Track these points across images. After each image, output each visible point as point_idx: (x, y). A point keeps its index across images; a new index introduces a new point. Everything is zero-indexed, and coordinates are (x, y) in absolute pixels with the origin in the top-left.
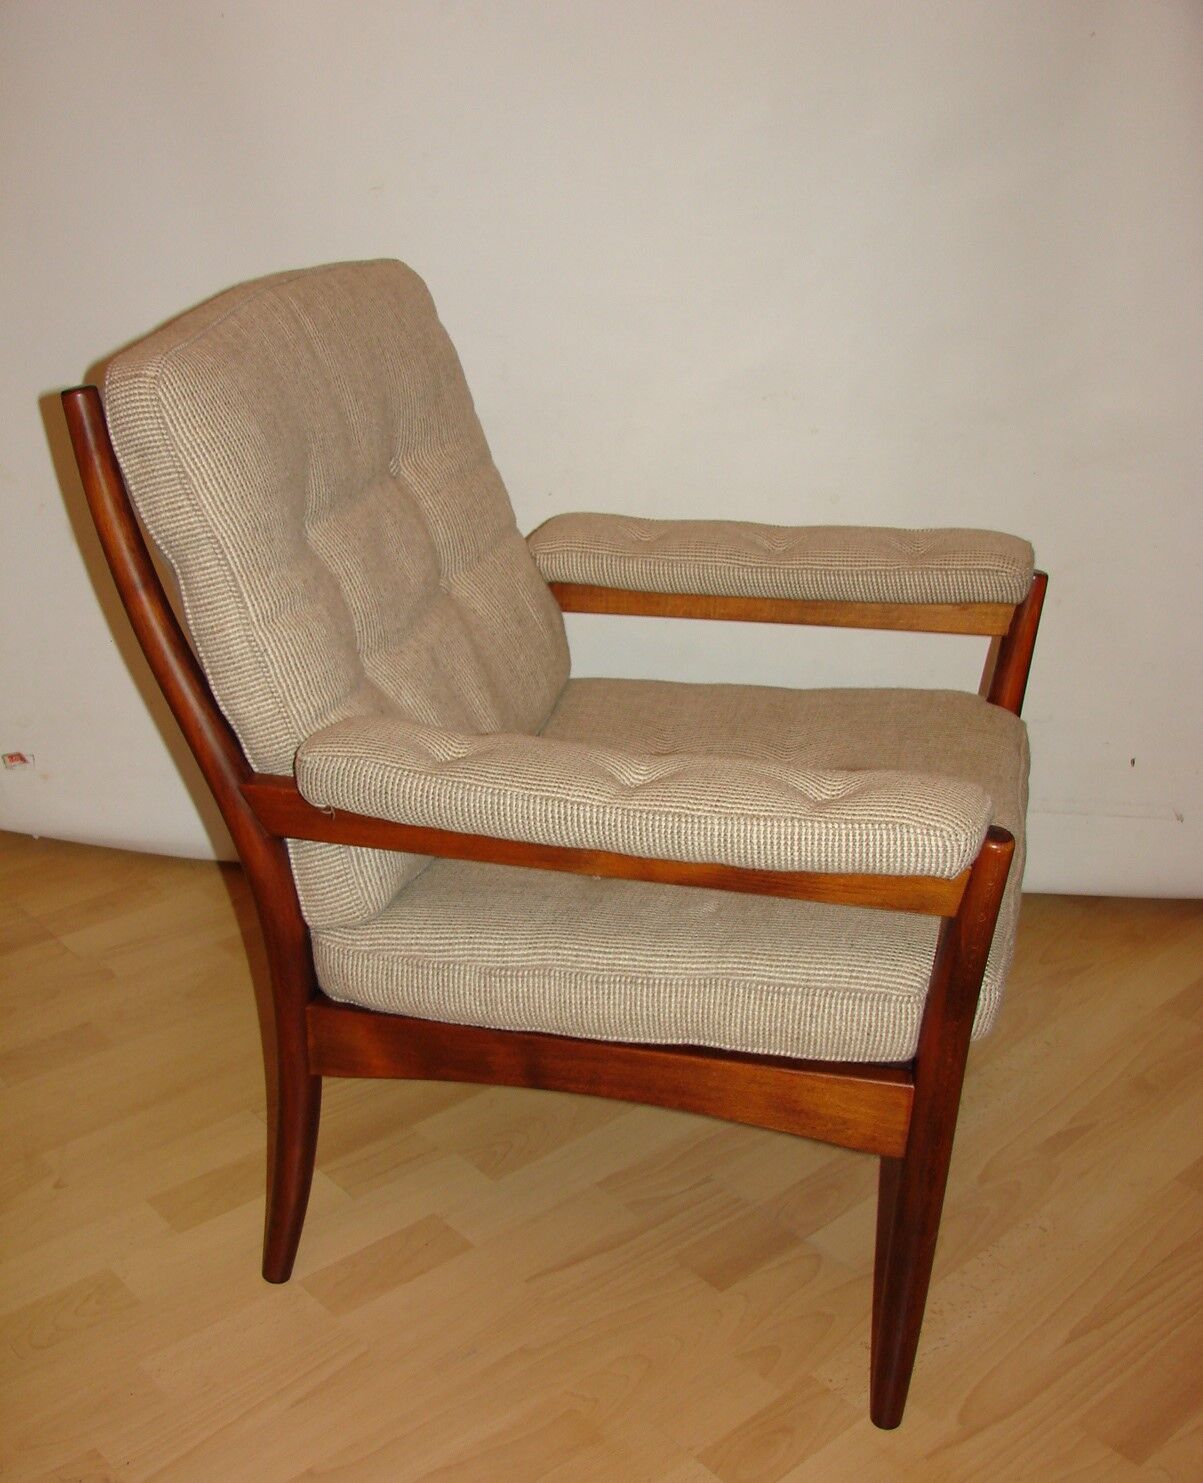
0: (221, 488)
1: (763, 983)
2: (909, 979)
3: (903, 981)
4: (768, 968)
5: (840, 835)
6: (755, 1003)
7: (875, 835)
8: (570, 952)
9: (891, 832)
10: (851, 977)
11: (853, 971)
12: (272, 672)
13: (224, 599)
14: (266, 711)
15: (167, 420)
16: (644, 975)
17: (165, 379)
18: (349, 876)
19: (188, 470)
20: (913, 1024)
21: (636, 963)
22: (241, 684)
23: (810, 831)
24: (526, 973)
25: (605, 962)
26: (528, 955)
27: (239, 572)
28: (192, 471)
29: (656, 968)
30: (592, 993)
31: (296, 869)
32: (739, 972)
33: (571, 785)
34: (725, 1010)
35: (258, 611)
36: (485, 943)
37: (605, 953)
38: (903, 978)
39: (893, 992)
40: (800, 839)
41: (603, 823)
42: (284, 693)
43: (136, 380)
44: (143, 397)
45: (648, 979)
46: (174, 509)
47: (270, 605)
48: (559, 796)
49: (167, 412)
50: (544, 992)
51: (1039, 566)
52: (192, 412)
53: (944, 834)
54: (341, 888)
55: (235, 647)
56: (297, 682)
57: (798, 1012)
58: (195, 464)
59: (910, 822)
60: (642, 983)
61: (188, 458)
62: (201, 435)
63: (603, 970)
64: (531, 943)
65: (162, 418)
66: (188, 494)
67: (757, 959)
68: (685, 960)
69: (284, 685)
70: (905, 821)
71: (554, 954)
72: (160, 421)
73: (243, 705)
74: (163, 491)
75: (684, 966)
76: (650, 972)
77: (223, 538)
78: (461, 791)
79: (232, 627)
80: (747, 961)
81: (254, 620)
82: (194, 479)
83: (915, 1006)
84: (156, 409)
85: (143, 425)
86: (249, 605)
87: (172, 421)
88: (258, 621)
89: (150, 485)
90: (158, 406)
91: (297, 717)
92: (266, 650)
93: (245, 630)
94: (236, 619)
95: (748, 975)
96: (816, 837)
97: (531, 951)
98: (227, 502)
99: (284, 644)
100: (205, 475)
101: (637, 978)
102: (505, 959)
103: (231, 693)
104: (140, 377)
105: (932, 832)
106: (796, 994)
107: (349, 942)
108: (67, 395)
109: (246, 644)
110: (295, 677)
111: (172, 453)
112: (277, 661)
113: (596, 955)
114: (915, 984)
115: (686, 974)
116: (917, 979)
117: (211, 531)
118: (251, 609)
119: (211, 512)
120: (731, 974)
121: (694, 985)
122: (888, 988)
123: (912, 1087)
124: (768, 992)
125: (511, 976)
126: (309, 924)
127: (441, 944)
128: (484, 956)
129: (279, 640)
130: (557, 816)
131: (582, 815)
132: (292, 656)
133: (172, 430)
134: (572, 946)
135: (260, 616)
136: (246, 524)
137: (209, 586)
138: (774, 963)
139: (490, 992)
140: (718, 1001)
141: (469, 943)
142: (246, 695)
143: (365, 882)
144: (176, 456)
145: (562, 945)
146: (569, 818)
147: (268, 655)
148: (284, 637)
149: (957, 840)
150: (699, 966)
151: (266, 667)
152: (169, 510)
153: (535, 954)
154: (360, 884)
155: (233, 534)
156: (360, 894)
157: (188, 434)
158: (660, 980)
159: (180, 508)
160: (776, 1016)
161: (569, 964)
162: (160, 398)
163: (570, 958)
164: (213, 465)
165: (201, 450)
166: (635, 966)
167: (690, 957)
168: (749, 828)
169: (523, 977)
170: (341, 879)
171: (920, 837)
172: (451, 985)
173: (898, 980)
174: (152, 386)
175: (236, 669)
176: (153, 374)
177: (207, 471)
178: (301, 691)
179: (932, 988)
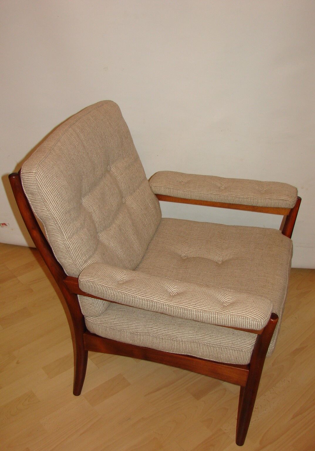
0: (55, 203)
1: (208, 343)
2: (248, 346)
3: (247, 346)
4: (209, 339)
5: (229, 318)
6: (206, 348)
7: (238, 319)
8: (155, 329)
9: (243, 319)
10: (232, 344)
11: (233, 342)
12: (71, 252)
13: (57, 234)
14: (70, 262)
15: (39, 185)
16: (175, 338)
17: (38, 173)
18: (94, 304)
19: (46, 199)
20: (249, 357)
21: (173, 334)
22: (63, 255)
23: (220, 316)
24: (143, 334)
25: (165, 333)
26: (144, 329)
27: (61, 226)
28: (47, 199)
29: (179, 336)
30: (161, 341)
31: (80, 300)
32: (202, 339)
33: (155, 296)
34: (197, 349)
35: (67, 236)
36: (132, 325)
37: (165, 330)
38: (247, 345)
39: (244, 349)
40: (217, 318)
41: (163, 308)
42: (75, 257)
43: (30, 174)
44: (32, 179)
45: (177, 339)
46: (42, 210)
47: (70, 234)
48: (151, 299)
49: (39, 183)
50: (148, 339)
51: (299, 195)
52: (46, 182)
53: (258, 321)
54: (92, 307)
55: (61, 246)
56: (79, 254)
57: (217, 351)
58: (48, 197)
59: (248, 316)
60: (175, 340)
61: (46, 196)
62: (49, 189)
63: (164, 335)
64: (145, 326)
65: (38, 185)
66: (46, 206)
67: (207, 336)
68: (187, 334)
69: (75, 255)
70: (247, 316)
71: (151, 329)
72: (37, 186)
73: (64, 260)
74: (39, 204)
75: (186, 336)
76: (177, 337)
77: (56, 217)
78: (124, 295)
79: (60, 241)
80: (204, 336)
81: (66, 238)
82: (47, 201)
83: (249, 353)
84: (36, 183)
85: (32, 187)
86: (64, 234)
87: (40, 186)
88: (67, 239)
89: (35, 202)
90: (36, 182)
91: (79, 264)
92: (69, 247)
93: (63, 242)
94: (61, 239)
95: (204, 341)
96: (222, 318)
97: (145, 328)
98: (57, 207)
99: (75, 245)
100: (51, 200)
101: (174, 339)
102: (137, 329)
103: (60, 257)
104: (31, 173)
105: (254, 320)
106: (217, 347)
107: (95, 320)
108: (10, 176)
109: (64, 245)
110: (78, 253)
111: (41, 195)
112: (73, 249)
113: (162, 331)
114: (250, 347)
115: (187, 339)
116: (251, 345)
117: (53, 216)
118: (65, 236)
119: (53, 210)
120: (199, 340)
121: (189, 342)
122: (242, 347)
123: (248, 371)
124: (209, 346)
125: (139, 335)
126: (84, 315)
127: (120, 324)
128: (131, 328)
129: (73, 243)
130: (150, 305)
131: (157, 305)
132: (77, 247)
133: (41, 188)
134: (156, 328)
135: (68, 238)
136: (63, 212)
137: (53, 230)
138: (211, 338)
139: (133, 338)
140: (196, 346)
141: (128, 324)
142: (64, 258)
143: (99, 306)
144: (42, 196)
145: (153, 327)
146: (154, 306)
147: (70, 248)
148: (75, 242)
149: (261, 322)
150: (191, 336)
151: (70, 251)
152: (41, 210)
153: (146, 329)
154: (97, 306)
155: (59, 216)
156: (97, 309)
157: (45, 189)
158: (180, 340)
159: (44, 209)
160: (211, 352)
161: (155, 333)
162: (37, 179)
163: (155, 331)
164: (53, 197)
165: (49, 193)
166: (173, 335)
167: (188, 334)
168: (203, 314)
169: (142, 335)
170: (92, 305)
171: (251, 321)
172: (123, 335)
173: (246, 346)
174: (34, 176)
175: (61, 252)
176: (35, 172)
177: (51, 199)
178: (80, 256)
179: (254, 348)
